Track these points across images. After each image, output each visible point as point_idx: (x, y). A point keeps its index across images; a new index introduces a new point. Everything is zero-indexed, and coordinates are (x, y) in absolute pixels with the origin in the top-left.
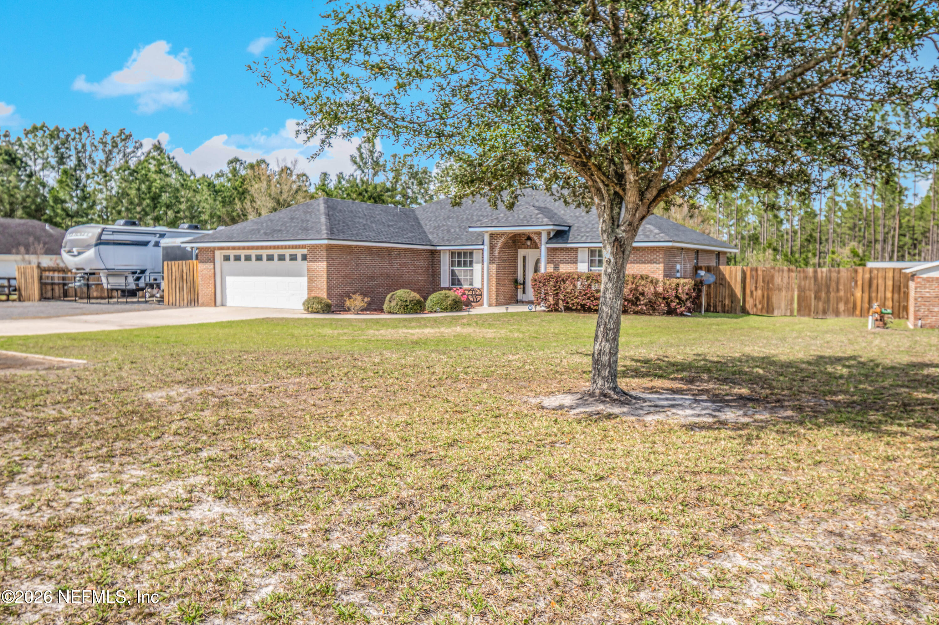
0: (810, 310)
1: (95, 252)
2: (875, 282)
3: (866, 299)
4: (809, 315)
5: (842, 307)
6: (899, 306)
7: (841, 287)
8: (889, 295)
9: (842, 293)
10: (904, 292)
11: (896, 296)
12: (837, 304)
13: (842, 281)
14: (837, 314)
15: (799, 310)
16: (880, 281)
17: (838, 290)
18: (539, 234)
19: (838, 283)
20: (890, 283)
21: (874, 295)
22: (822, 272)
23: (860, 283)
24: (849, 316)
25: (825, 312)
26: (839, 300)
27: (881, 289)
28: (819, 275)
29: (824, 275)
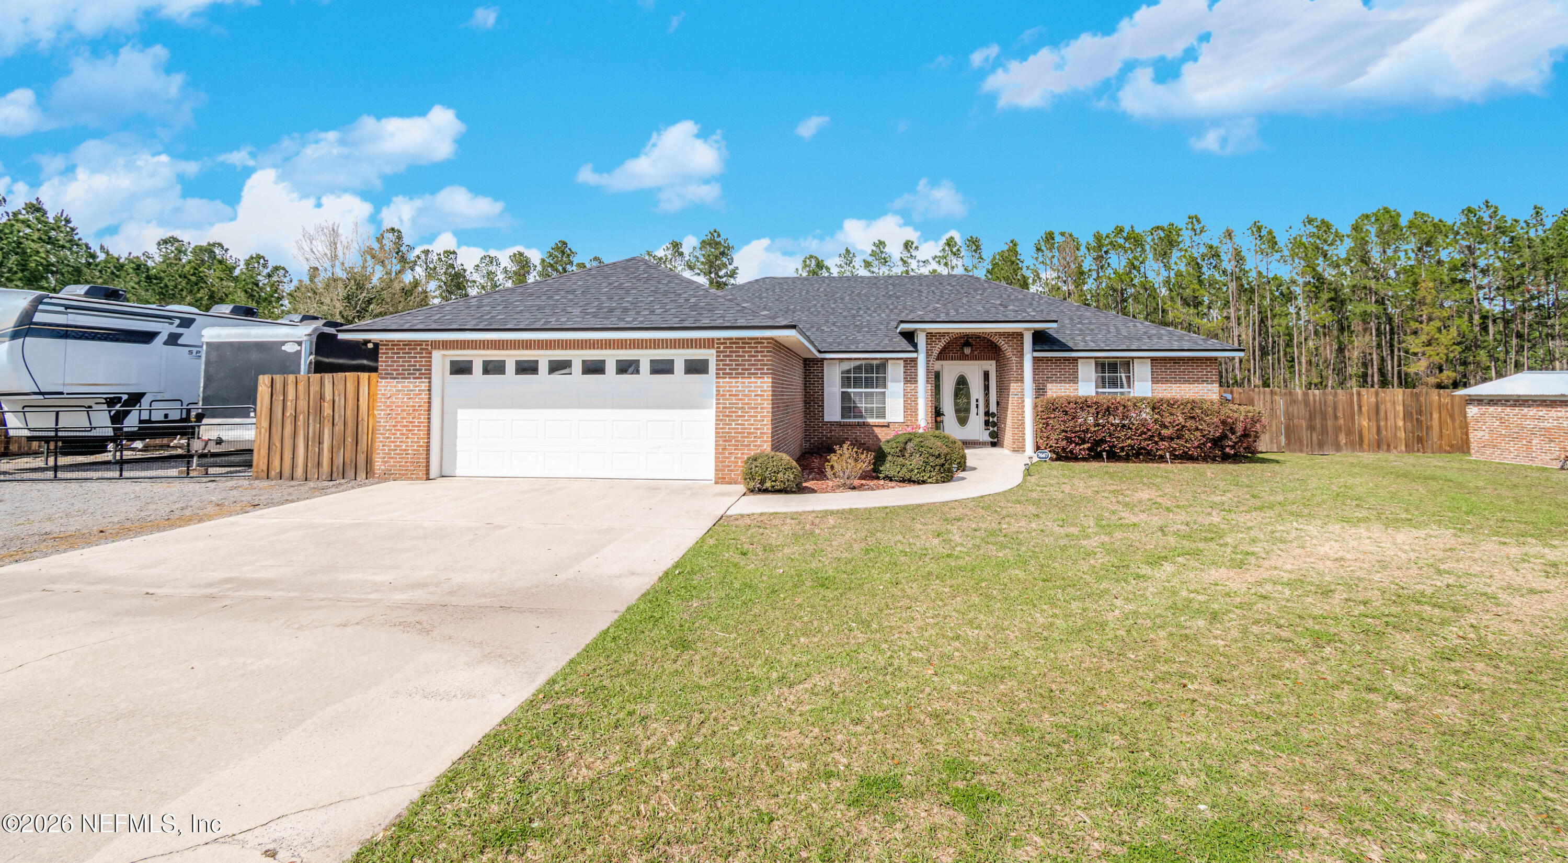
0: (1301, 444)
1: (11, 351)
2: (1382, 407)
3: (1374, 430)
4: (1301, 451)
5: (1342, 439)
6: (1413, 437)
7: (1340, 414)
8: (1400, 423)
9: (1341, 422)
10: (1417, 419)
11: (1409, 424)
12: (1337, 436)
13: (1340, 407)
14: (1338, 448)
15: (1288, 444)
16: (1389, 405)
17: (1336, 418)
18: (1019, 336)
19: (1335, 408)
20: (1400, 408)
21: (1382, 423)
22: (1314, 395)
23: (1364, 409)
24: (1353, 450)
25: (1321, 445)
26: (1338, 430)
27: (1391, 416)
28: (1311, 398)
29: (1317, 398)
